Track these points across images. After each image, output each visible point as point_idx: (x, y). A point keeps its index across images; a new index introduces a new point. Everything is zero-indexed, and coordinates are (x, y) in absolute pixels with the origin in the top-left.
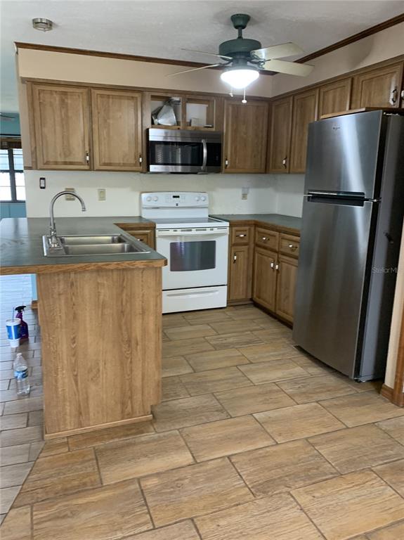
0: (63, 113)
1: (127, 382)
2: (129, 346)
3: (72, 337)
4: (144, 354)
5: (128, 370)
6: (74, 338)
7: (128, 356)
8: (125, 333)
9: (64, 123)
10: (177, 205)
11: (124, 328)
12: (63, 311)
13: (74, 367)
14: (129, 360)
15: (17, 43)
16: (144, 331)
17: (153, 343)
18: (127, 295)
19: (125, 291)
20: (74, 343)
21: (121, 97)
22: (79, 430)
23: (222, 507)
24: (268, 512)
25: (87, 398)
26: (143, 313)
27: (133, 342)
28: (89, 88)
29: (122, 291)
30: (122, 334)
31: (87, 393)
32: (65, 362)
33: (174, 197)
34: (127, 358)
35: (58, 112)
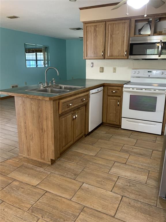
0: (95, 34)
1: (42, 145)
2: (42, 131)
3: (25, 121)
4: (47, 136)
5: (42, 141)
6: (25, 122)
7: (42, 135)
8: (41, 125)
9: (95, 38)
10: (149, 76)
11: (40, 123)
12: (22, 111)
13: (26, 133)
14: (42, 137)
15: (80, 8)
16: (47, 126)
17: (51, 133)
18: (41, 110)
19: (40, 108)
20: (25, 124)
21: (119, 23)
22: (28, 157)
23: (15, 205)
24: (21, 219)
25: (30, 146)
26: (47, 119)
27: (44, 130)
28: (105, 21)
29: (39, 108)
30: (40, 126)
31: (30, 144)
32: (23, 130)
33: (148, 72)
34: (42, 136)
35: (93, 34)
